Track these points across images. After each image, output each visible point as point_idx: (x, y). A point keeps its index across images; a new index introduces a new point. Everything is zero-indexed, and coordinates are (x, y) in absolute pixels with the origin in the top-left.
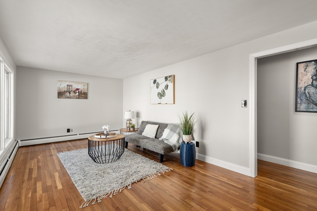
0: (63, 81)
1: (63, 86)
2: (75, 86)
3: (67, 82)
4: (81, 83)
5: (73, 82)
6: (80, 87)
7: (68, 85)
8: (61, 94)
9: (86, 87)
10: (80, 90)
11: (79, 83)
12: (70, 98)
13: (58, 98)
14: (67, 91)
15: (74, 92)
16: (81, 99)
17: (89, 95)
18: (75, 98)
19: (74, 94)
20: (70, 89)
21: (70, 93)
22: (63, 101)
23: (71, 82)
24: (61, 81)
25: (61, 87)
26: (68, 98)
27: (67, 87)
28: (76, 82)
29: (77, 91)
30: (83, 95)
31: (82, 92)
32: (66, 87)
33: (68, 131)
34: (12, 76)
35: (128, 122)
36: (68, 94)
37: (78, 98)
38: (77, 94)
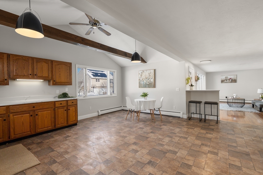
0: (223, 75)
1: (223, 78)
2: (229, 77)
4: (233, 75)
5: (228, 75)
6: (232, 77)
7: (226, 77)
8: (222, 81)
9: (235, 77)
10: (232, 79)
11: (231, 75)
13: (221, 83)
14: (225, 80)
15: (229, 80)
17: (238, 81)
19: (229, 81)
20: (227, 79)
21: (227, 80)
22: (224, 84)
23: (227, 75)
25: (222, 78)
26: (226, 83)
29: (231, 79)
30: (234, 81)
31: (233, 79)
32: (225, 78)
33: (226, 97)
34: (205, 77)
35: (260, 95)
36: (226, 81)
37: (231, 83)
38: (231, 81)
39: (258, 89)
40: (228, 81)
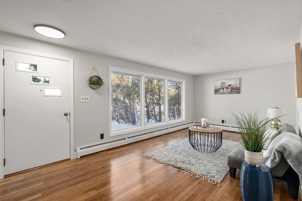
0: (218, 80)
1: (218, 84)
2: (228, 83)
3: (221, 81)
4: (234, 79)
5: (226, 79)
6: (233, 83)
7: (222, 83)
8: (217, 91)
9: (238, 82)
10: (232, 86)
11: (231, 79)
12: (224, 94)
13: (215, 94)
14: (221, 88)
15: (227, 88)
16: (233, 94)
17: (243, 90)
18: (228, 94)
19: (227, 90)
20: (223, 86)
21: (223, 89)
22: (219, 96)
23: (224, 79)
24: (217, 80)
25: (216, 85)
26: (222, 94)
27: (221, 85)
28: (228, 79)
29: (230, 87)
30: (235, 90)
31: (234, 87)
33: (223, 122)
36: (222, 91)
37: (231, 93)
38: (230, 90)
39: (269, 108)
40: (225, 90)
